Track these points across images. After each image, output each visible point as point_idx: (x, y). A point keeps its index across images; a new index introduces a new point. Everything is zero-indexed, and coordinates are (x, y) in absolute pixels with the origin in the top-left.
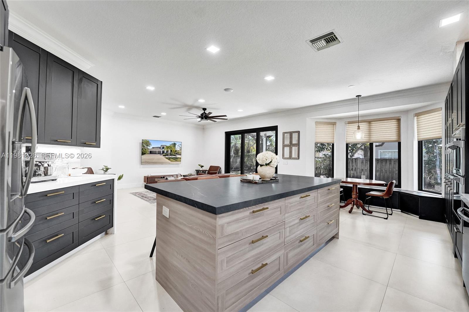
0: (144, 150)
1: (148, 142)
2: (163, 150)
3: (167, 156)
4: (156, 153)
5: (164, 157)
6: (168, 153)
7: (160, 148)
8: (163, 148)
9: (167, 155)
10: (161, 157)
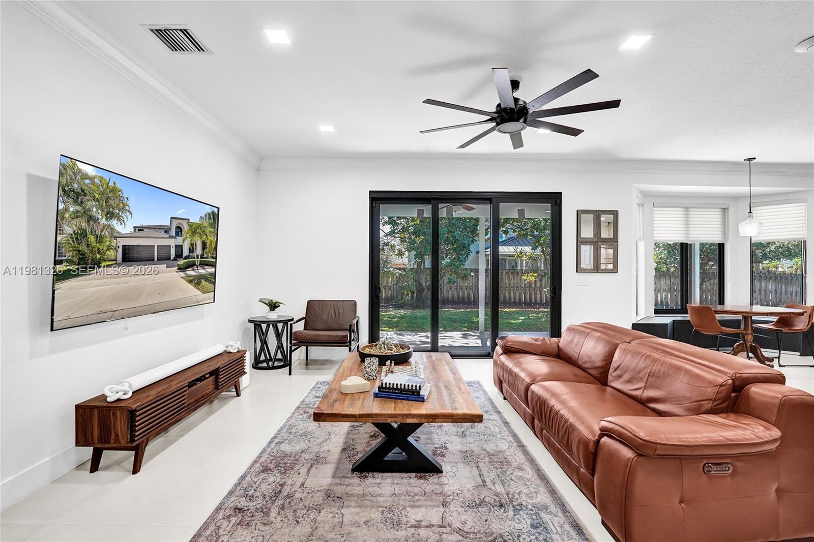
0: (92, 238)
1: (114, 190)
2: (179, 241)
3: (190, 272)
4: (150, 260)
5: (182, 274)
6: (195, 255)
7: (167, 231)
8: (179, 230)
9: (191, 265)
10: (169, 275)
